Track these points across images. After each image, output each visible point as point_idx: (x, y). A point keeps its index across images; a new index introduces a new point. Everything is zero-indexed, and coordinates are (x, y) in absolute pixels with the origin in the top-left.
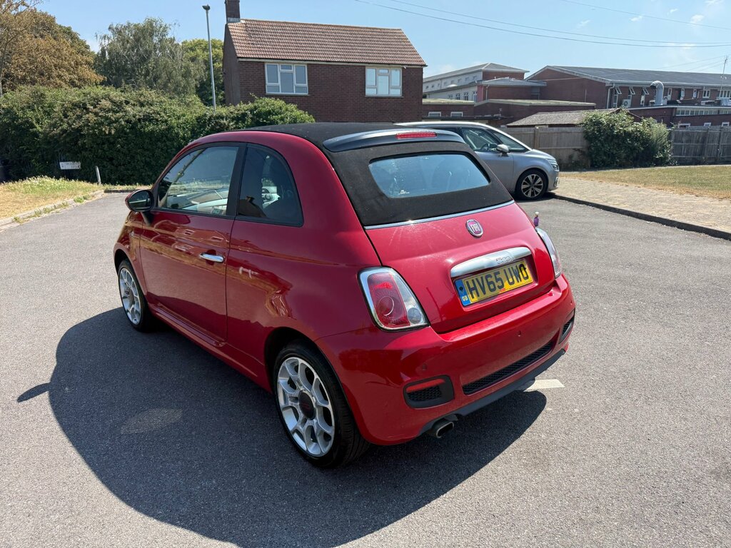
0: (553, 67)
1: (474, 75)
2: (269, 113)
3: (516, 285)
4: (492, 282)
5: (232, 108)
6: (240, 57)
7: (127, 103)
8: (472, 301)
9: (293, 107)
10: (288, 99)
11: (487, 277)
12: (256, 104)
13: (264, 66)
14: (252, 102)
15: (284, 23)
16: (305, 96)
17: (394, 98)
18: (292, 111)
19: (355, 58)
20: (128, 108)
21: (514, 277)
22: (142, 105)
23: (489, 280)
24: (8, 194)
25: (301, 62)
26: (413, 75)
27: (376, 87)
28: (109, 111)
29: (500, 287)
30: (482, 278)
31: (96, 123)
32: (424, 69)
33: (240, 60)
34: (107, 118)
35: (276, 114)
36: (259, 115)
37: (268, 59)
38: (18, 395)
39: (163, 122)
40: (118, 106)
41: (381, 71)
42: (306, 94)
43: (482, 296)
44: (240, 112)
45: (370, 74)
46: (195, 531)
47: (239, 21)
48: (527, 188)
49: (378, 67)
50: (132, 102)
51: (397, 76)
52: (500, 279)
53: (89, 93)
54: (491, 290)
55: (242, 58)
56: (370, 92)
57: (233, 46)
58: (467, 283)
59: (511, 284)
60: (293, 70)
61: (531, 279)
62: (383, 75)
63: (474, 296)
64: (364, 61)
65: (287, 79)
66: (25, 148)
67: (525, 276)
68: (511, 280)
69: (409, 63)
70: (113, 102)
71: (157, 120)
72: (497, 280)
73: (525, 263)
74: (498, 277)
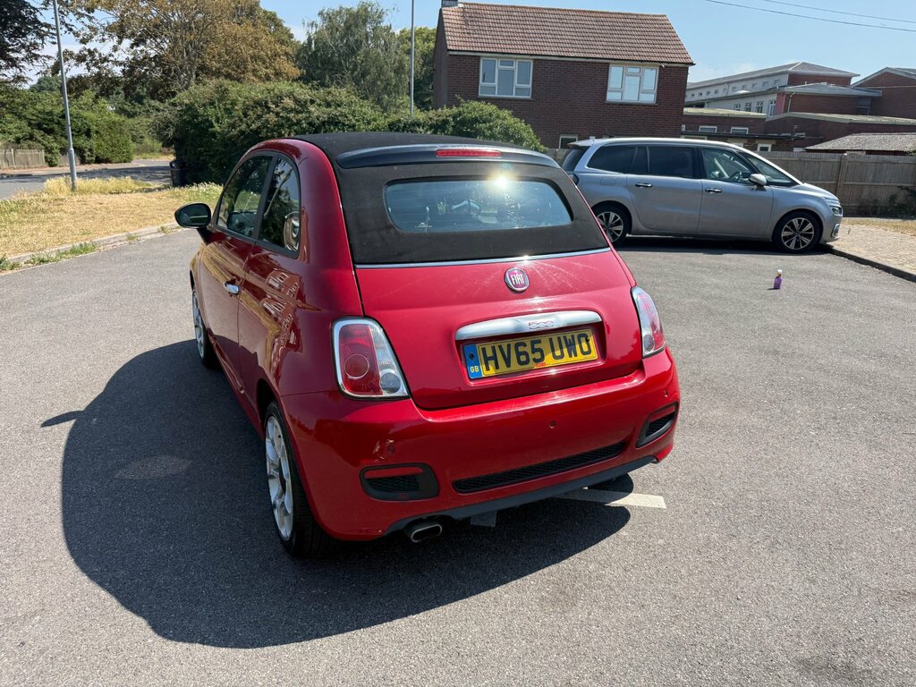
0: (895, 70)
1: (776, 78)
2: (476, 120)
3: (567, 359)
4: (526, 354)
5: (431, 113)
6: (451, 50)
7: (312, 102)
8: (485, 373)
9: (506, 113)
10: (501, 103)
11: (517, 346)
12: (461, 109)
13: (479, 62)
14: (457, 106)
15: (511, 7)
16: (527, 100)
17: (644, 105)
18: (504, 119)
19: (597, 52)
20: (312, 109)
21: (565, 350)
22: (328, 105)
23: (521, 349)
24: (171, 200)
25: (526, 57)
26: (673, 76)
27: (621, 91)
28: (292, 110)
29: (536, 361)
30: (509, 346)
31: (277, 125)
32: (690, 68)
33: (451, 53)
34: (288, 119)
35: (484, 122)
36: (463, 122)
37: (485, 52)
38: (46, 418)
39: (350, 127)
40: (302, 105)
41: (631, 70)
42: (529, 97)
43: (503, 368)
44: (441, 118)
45: (615, 73)
46: (117, 597)
47: (456, 5)
48: (790, 237)
49: (626, 64)
50: (318, 102)
51: (651, 77)
52: (540, 351)
53: (273, 90)
54: (520, 363)
55: (454, 50)
56: (612, 97)
57: (445, 36)
58: (484, 350)
59: (556, 357)
60: (515, 67)
61: (594, 355)
62: (632, 75)
63: (491, 367)
64: (607, 56)
65: (506, 77)
66: (202, 149)
67: (586, 349)
68: (558, 353)
69: (669, 60)
70: (296, 101)
71: (344, 125)
72: (534, 351)
73: (589, 332)
74: (536, 346)
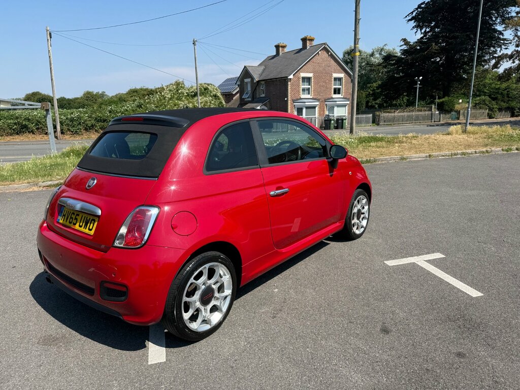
3: (82, 229)
8: (61, 221)
21: (84, 224)
23: (73, 216)
29: (74, 224)
30: (70, 213)
43: (65, 222)
54: (70, 222)
68: (81, 224)
72: (75, 219)
73: (97, 219)
74: (77, 217)
